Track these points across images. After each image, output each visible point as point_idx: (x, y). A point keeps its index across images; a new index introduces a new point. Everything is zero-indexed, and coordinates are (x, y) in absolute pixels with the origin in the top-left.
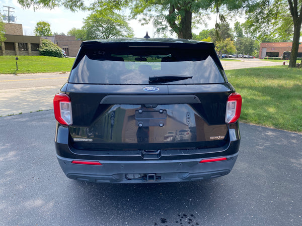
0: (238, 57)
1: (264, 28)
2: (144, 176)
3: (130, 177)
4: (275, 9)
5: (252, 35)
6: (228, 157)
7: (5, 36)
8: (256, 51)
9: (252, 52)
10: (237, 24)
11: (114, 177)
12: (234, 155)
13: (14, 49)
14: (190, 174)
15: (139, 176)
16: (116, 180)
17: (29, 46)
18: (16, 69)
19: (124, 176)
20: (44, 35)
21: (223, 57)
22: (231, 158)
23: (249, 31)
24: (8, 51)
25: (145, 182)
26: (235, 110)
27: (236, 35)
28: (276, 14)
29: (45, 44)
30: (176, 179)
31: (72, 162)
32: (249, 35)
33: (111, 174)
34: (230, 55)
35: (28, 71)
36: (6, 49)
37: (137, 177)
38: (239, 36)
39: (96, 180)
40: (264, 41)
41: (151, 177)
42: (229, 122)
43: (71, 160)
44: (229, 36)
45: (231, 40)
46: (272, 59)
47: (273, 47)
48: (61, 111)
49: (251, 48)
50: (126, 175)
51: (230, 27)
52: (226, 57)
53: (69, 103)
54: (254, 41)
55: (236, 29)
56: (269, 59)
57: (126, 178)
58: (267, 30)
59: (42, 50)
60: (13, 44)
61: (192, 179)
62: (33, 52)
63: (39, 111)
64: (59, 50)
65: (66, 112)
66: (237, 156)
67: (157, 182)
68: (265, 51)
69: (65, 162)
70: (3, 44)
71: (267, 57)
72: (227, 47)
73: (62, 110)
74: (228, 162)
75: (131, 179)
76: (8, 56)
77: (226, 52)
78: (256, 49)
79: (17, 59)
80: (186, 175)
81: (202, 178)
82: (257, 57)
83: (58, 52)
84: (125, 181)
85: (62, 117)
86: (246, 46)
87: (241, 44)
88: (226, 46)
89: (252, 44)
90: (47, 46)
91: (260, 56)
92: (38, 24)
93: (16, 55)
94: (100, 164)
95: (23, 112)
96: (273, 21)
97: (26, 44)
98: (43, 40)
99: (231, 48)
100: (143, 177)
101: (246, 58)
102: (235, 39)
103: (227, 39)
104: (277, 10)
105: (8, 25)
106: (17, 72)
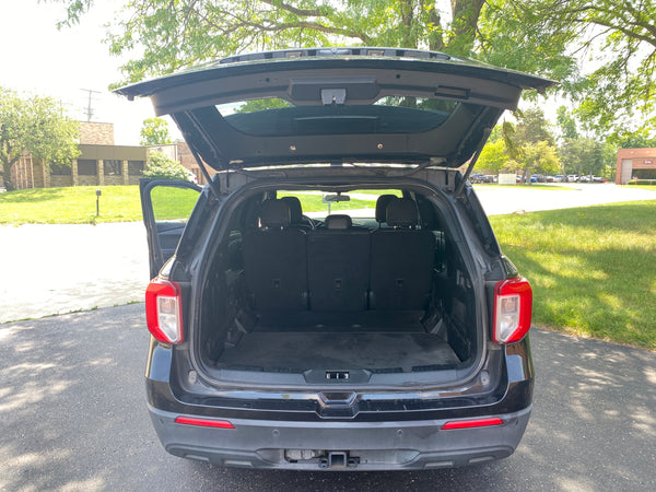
0: (567, 181)
1: (622, 118)
2: (323, 456)
3: (294, 455)
4: (643, 78)
5: (598, 133)
6: (507, 417)
7: (80, 147)
8: (608, 167)
9: (599, 169)
10: (563, 110)
11: (261, 456)
12: (520, 413)
13: (96, 173)
14: (421, 453)
15: (313, 455)
16: (266, 462)
17: (126, 165)
18: (95, 214)
19: (282, 452)
20: (157, 143)
21: (532, 181)
22: (513, 420)
23: (591, 125)
24: (84, 177)
25: (324, 469)
26: (518, 315)
27: (562, 134)
28: (647, 89)
29: (156, 162)
30: (393, 464)
31: (176, 420)
32: (592, 133)
33: (254, 449)
34: (549, 177)
35: (120, 216)
36: (80, 173)
37: (308, 456)
38: (568, 136)
39: (223, 460)
40: (626, 145)
41: (338, 459)
42: (506, 340)
43: (174, 415)
44: (544, 136)
45: (550, 144)
46: (647, 184)
47: (649, 159)
48: (160, 315)
49: (597, 162)
50: (285, 451)
51: (546, 118)
52: (539, 180)
53: (174, 298)
54: (603, 145)
55: (561, 120)
56: (638, 183)
57: (286, 458)
58: (629, 122)
59: (148, 173)
60: (95, 162)
61: (427, 465)
62: (133, 177)
63: (132, 303)
64: (183, 173)
65: (168, 316)
66: (528, 415)
67: (348, 469)
68: (628, 167)
69: (162, 420)
70: (75, 163)
71: (635, 180)
72: (542, 160)
73: (162, 312)
74: (506, 429)
75: (296, 461)
76: (83, 188)
77: (539, 170)
78: (608, 162)
79: (99, 193)
80: (413, 456)
81: (450, 464)
82: (612, 180)
83: (182, 176)
84: (283, 465)
85: (160, 327)
86: (584, 157)
87: (573, 151)
88: (538, 158)
89: (599, 152)
90: (159, 165)
91: (618, 176)
92: (144, 123)
93: (97, 184)
94: (231, 426)
95: (100, 305)
96: (641, 103)
97: (119, 161)
98: (153, 152)
99: (550, 162)
100: (321, 457)
101: (585, 181)
102: (560, 143)
103: (540, 143)
104: (648, 80)
105: (87, 125)
106: (97, 220)
